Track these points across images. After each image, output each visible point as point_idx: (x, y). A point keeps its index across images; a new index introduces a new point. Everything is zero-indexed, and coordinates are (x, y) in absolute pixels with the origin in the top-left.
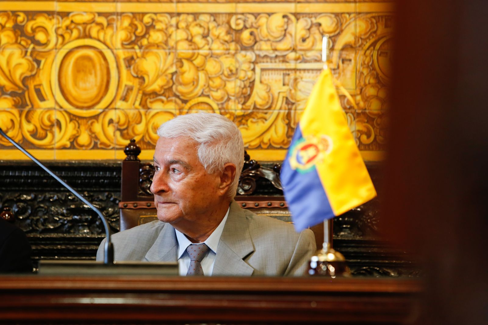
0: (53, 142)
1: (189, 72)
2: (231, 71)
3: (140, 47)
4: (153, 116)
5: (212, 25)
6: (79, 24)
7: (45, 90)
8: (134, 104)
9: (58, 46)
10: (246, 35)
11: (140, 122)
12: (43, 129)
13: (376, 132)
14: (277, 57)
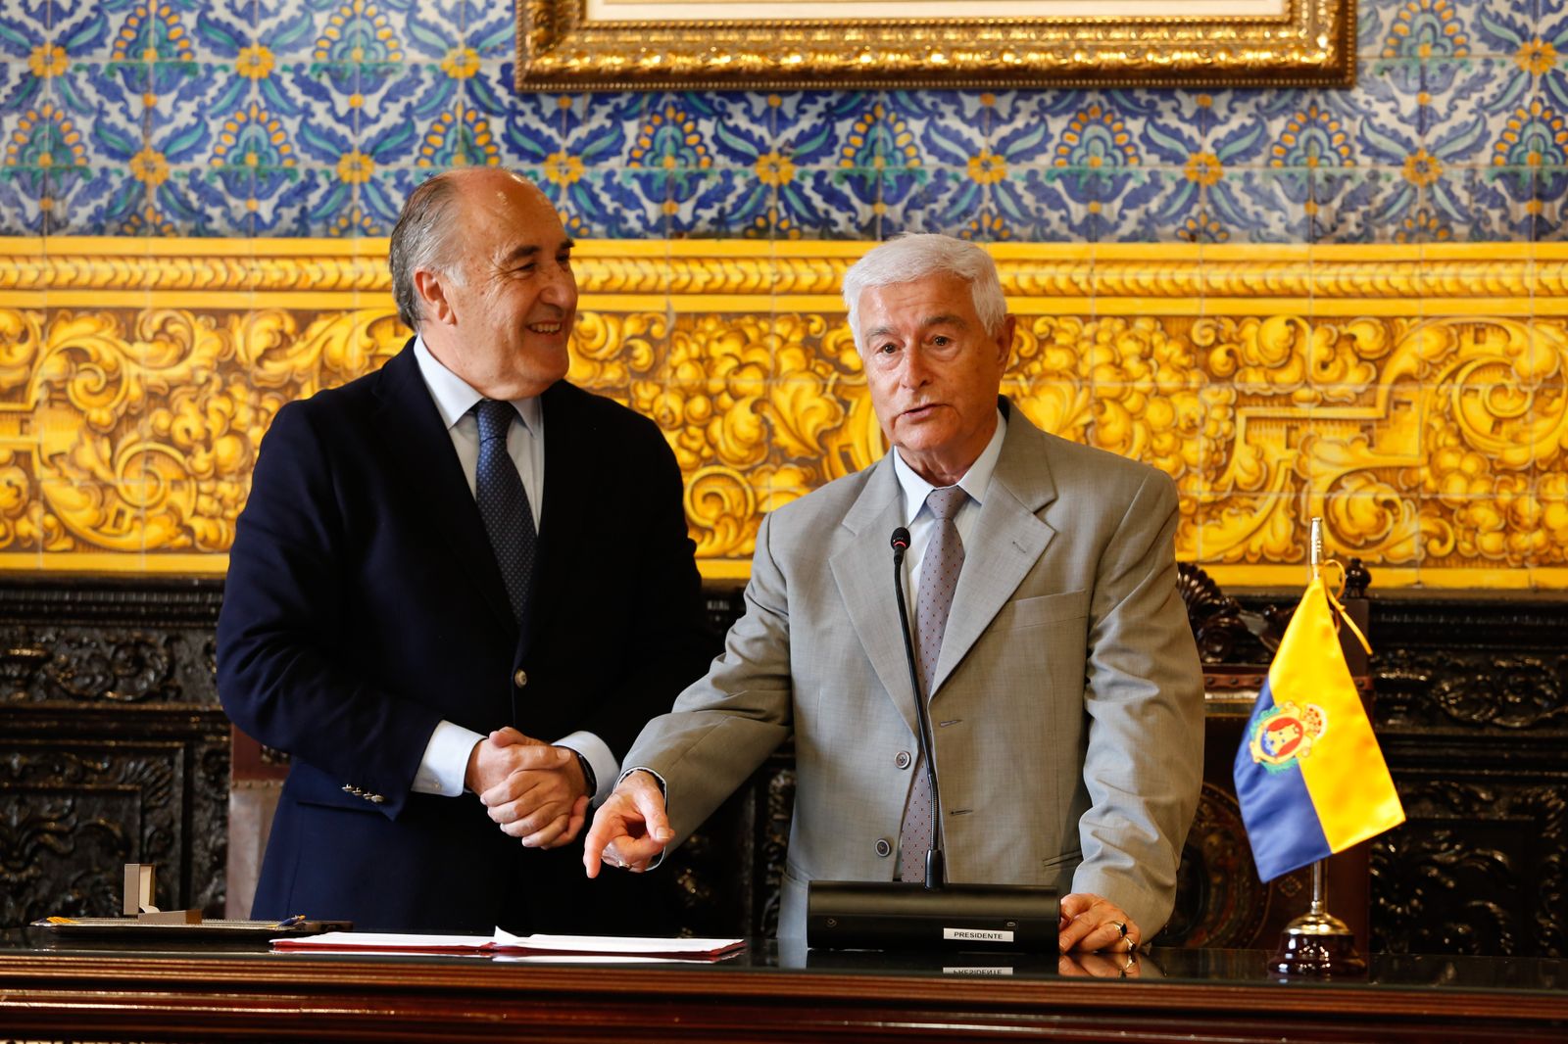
1: (1114, 424)
2: (1192, 421)
3: (1028, 377)
5: (1157, 338)
7: (858, 452)
10: (1219, 356)
13: (1456, 534)
14: (1275, 396)
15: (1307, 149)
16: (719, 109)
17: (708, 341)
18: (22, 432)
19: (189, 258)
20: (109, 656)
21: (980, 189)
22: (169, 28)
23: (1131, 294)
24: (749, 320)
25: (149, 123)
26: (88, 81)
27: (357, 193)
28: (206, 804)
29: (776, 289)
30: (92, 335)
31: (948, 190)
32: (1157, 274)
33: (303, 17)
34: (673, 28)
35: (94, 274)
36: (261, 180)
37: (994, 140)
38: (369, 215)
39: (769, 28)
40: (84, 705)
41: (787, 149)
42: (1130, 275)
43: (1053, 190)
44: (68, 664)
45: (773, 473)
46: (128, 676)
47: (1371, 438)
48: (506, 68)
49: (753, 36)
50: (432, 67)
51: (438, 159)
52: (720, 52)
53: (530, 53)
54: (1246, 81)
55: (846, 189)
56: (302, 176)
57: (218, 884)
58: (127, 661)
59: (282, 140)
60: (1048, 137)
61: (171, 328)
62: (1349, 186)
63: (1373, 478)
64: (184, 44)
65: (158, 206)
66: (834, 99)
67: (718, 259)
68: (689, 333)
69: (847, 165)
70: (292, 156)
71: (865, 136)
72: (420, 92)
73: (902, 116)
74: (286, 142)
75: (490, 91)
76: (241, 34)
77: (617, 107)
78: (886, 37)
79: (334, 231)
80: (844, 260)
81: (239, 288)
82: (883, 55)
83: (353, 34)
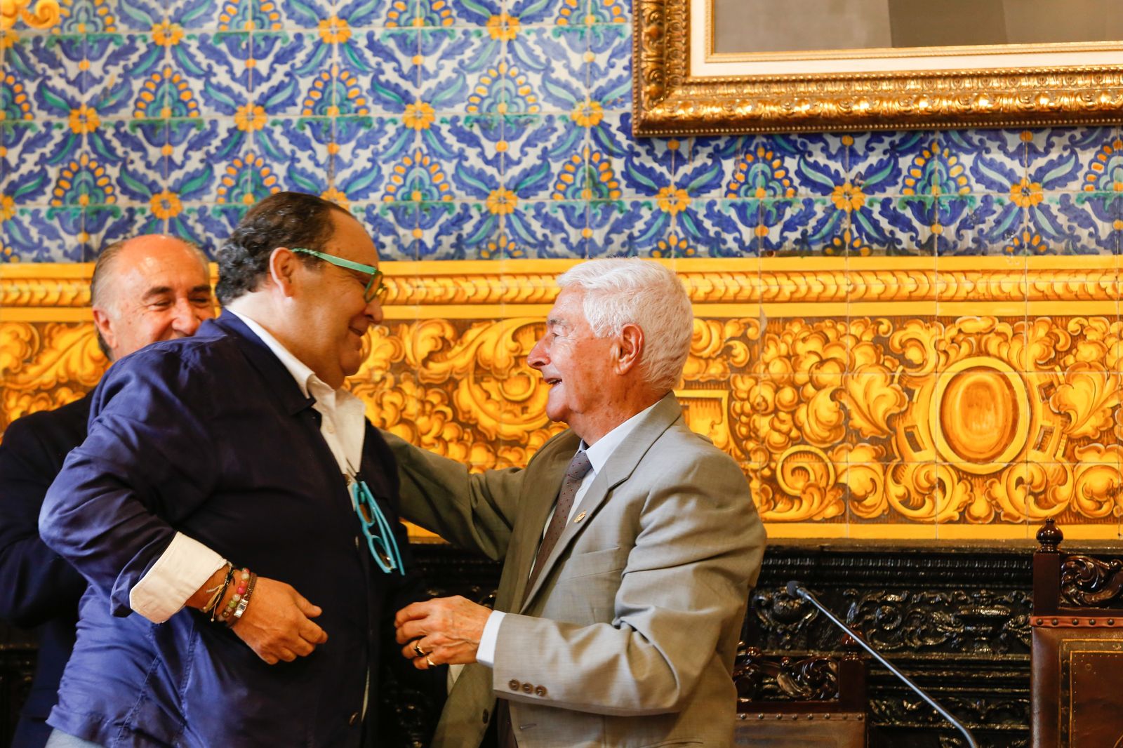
0: (934, 513)
3: (1064, 369)
4: (1084, 473)
6: (970, 334)
7: (922, 435)
8: (1055, 455)
9: (940, 368)
11: (1065, 482)
12: (918, 492)
16: (801, 148)
17: (794, 341)
21: (1021, 209)
22: (348, 89)
24: (828, 323)
25: (333, 168)
26: (282, 134)
27: (503, 222)
29: (850, 297)
31: (994, 212)
33: (458, 78)
34: (762, 82)
36: (425, 213)
37: (1032, 170)
38: (513, 240)
39: (842, 80)
41: (858, 180)
43: (1083, 210)
45: (850, 451)
48: (625, 117)
49: (829, 87)
50: (563, 118)
51: (569, 193)
52: (802, 101)
53: (644, 105)
55: (908, 213)
56: (458, 210)
59: (441, 180)
60: (1078, 166)
64: (360, 102)
66: (897, 139)
67: (802, 273)
68: (779, 335)
69: (908, 193)
70: (450, 193)
71: (924, 169)
72: (554, 138)
73: (954, 151)
74: (445, 181)
75: (611, 137)
76: (407, 92)
77: (717, 149)
78: (940, 86)
79: (484, 255)
80: (907, 272)
81: (407, 302)
82: (937, 101)
83: (498, 92)
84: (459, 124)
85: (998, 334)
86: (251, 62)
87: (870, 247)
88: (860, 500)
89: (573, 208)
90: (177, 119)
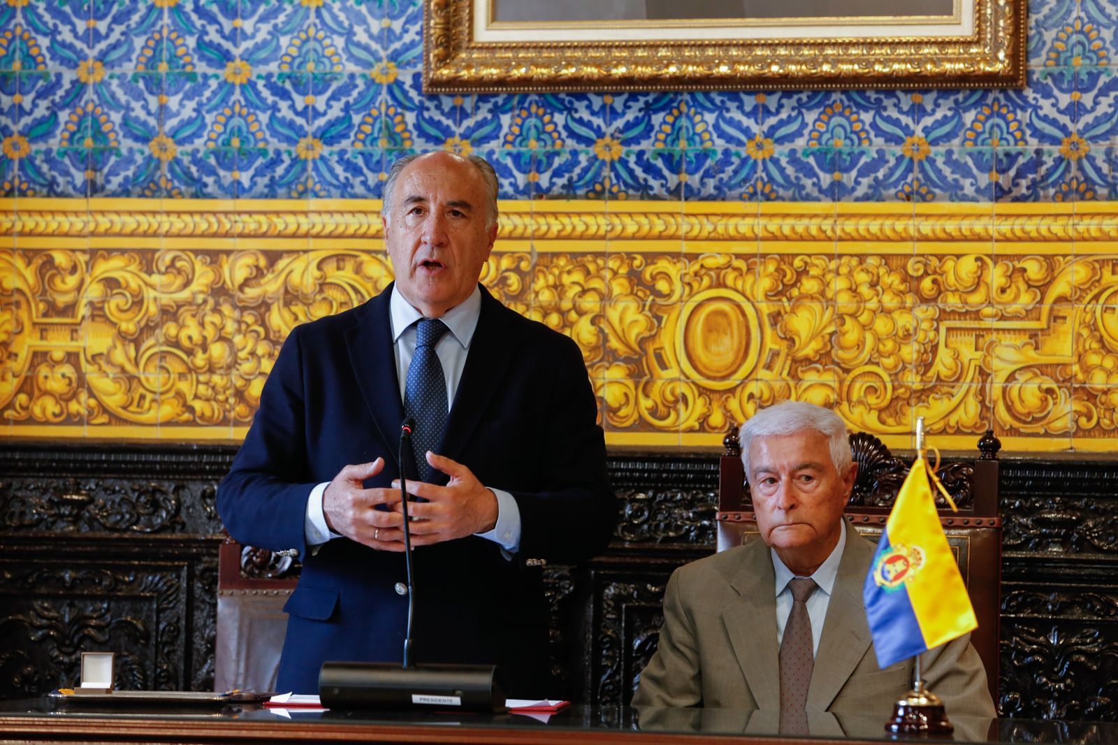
0: (678, 423)
1: (851, 333)
2: (907, 330)
3: (789, 299)
4: (806, 390)
5: (882, 271)
6: (710, 269)
7: (668, 355)
8: (781, 374)
9: (684, 298)
10: (927, 284)
12: (664, 405)
13: (1099, 413)
14: (967, 312)
15: (991, 133)
16: (568, 105)
17: (561, 274)
18: (72, 339)
19: (191, 213)
20: (134, 500)
21: (755, 161)
22: (176, 48)
23: (864, 239)
24: (590, 258)
25: (162, 116)
26: (118, 86)
28: (203, 606)
29: (609, 235)
30: (122, 269)
31: (732, 163)
32: (882, 225)
33: (272, 40)
34: (535, 47)
35: (124, 225)
36: (242, 157)
37: (765, 128)
39: (604, 47)
40: (116, 535)
41: (617, 135)
42: (863, 224)
43: (808, 163)
44: (104, 506)
45: (607, 369)
46: (147, 514)
47: (1037, 343)
48: (416, 76)
49: (592, 53)
50: (364, 76)
51: (368, 142)
52: (569, 65)
53: (433, 66)
54: (946, 85)
55: (659, 163)
56: (271, 155)
57: (211, 664)
58: (146, 503)
59: (257, 128)
60: (804, 125)
61: (179, 264)
62: (1021, 160)
63: (1039, 372)
64: (187, 59)
65: (169, 176)
67: (568, 214)
68: (547, 267)
69: (660, 146)
70: (265, 140)
71: (673, 125)
72: (355, 93)
73: (699, 110)
74: (260, 130)
75: (405, 93)
76: (228, 51)
77: (496, 104)
78: (687, 54)
79: (294, 194)
80: (658, 214)
81: (226, 235)
82: (684, 66)
83: (308, 52)
84: (274, 79)
85: (735, 269)
86: (92, 23)
87: (626, 192)
88: (615, 411)
89: (371, 155)
90: (26, 72)
